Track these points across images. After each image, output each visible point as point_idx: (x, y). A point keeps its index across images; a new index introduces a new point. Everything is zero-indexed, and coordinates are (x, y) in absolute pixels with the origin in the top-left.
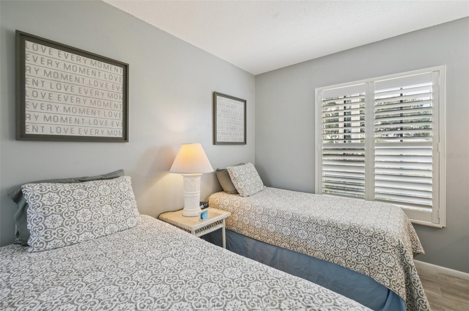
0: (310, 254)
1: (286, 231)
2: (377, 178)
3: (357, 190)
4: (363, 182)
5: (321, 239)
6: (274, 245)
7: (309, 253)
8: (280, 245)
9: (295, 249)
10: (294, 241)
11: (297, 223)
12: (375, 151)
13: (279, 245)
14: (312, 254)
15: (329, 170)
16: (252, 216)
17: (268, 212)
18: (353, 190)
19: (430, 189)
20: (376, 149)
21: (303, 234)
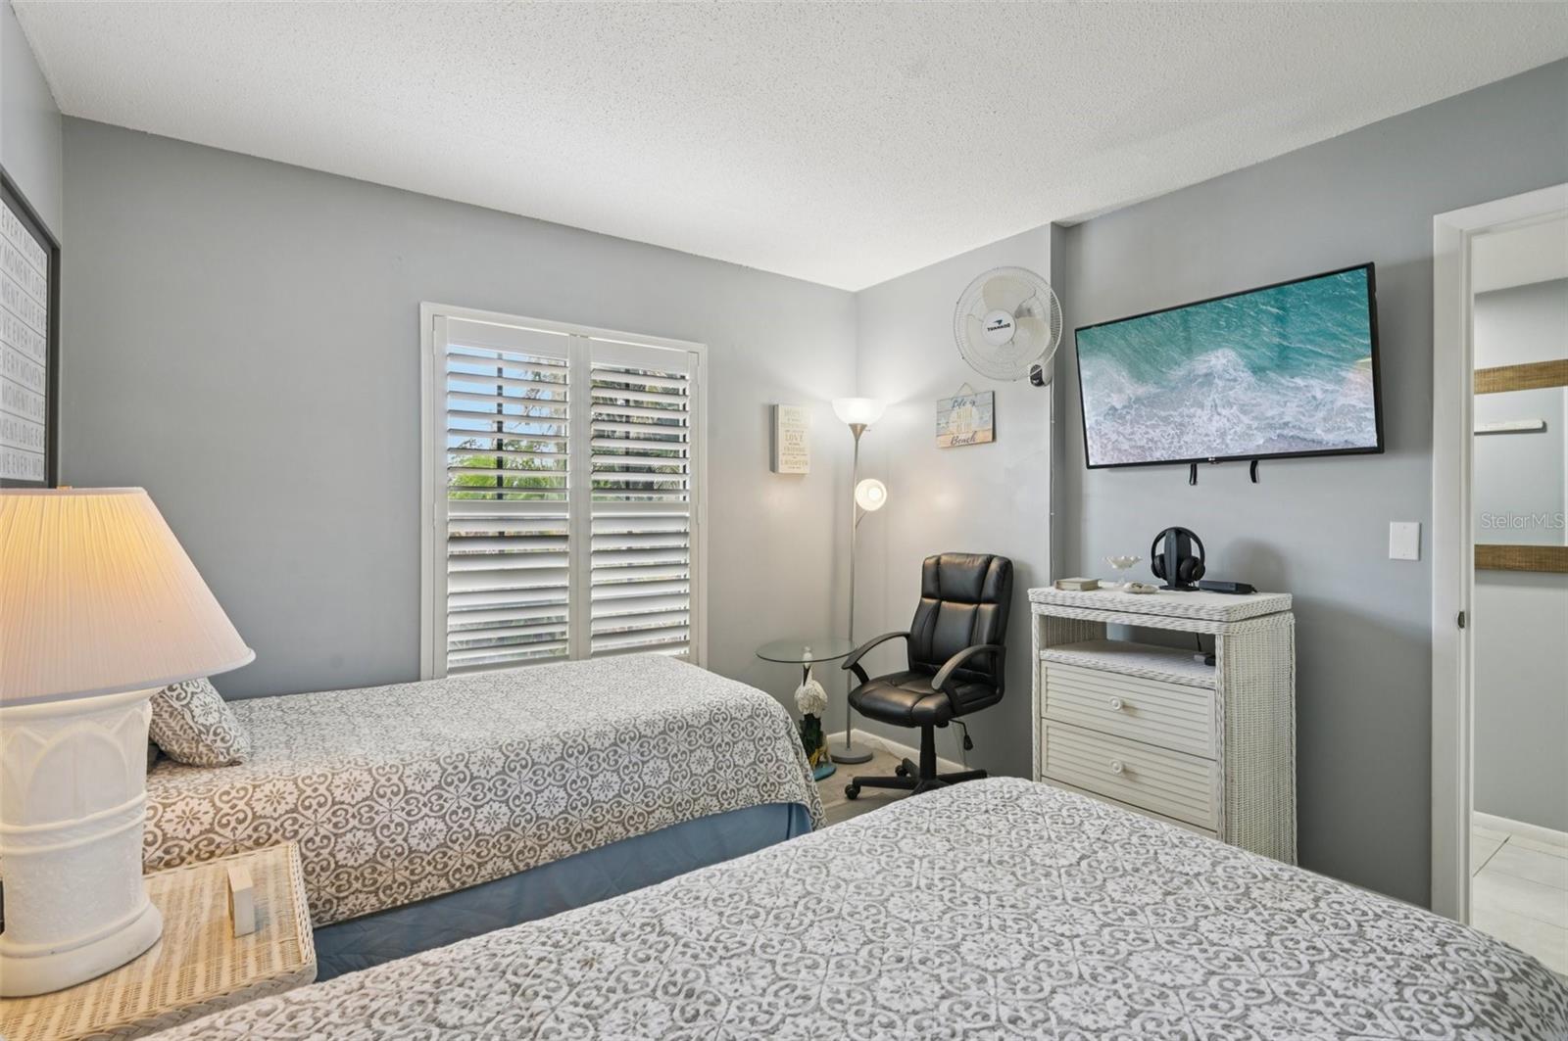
0: (637, 829)
1: (551, 801)
2: (596, 595)
3: (552, 639)
4: (565, 613)
5: (655, 774)
6: (512, 875)
7: (632, 830)
8: (536, 861)
9: (589, 844)
10: (581, 819)
11: (583, 759)
12: (593, 524)
13: (532, 862)
14: (641, 827)
15: (470, 589)
16: (390, 811)
17: (466, 766)
18: (539, 640)
19: (684, 604)
20: (595, 518)
21: (605, 786)
